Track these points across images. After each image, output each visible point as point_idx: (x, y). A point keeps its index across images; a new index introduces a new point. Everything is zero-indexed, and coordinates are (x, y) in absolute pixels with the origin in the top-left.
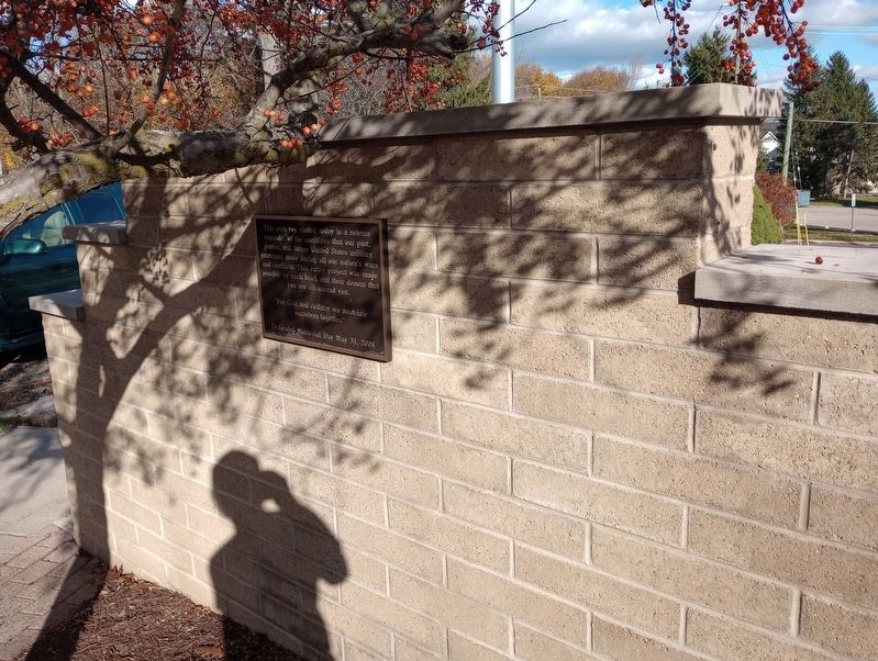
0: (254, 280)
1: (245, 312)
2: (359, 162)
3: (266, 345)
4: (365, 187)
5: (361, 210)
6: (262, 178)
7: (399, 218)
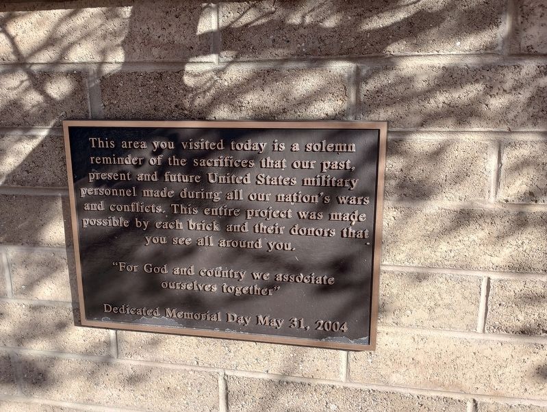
0: (55, 232)
1: (31, 285)
2: (330, 23)
3: (80, 336)
4: (340, 67)
5: (326, 107)
6: (81, 54)
7: (417, 119)
